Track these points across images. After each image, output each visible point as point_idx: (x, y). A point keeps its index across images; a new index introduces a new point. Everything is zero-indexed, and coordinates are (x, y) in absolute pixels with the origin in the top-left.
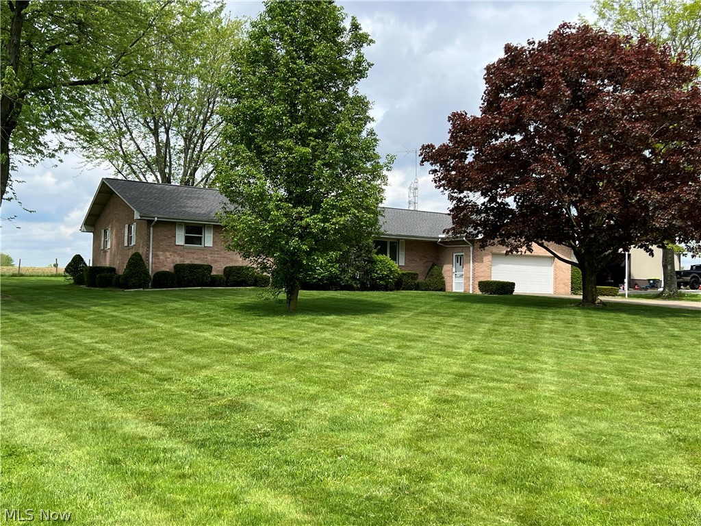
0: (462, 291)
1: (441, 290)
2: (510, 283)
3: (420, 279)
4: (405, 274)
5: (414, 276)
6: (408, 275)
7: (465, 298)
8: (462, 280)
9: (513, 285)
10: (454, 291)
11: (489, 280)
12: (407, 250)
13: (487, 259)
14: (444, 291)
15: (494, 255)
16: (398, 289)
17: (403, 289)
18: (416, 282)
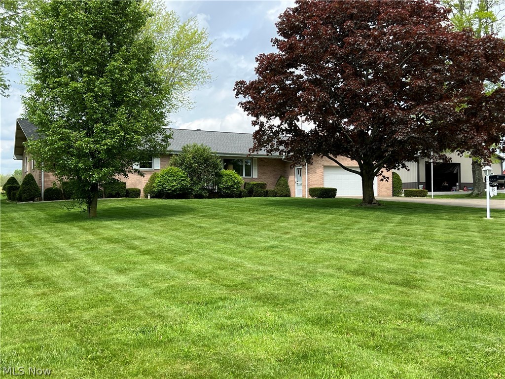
0: (301, 196)
1: (286, 196)
2: (332, 189)
3: (270, 187)
4: (255, 185)
5: (263, 186)
6: (258, 185)
7: (301, 204)
8: (301, 188)
9: (335, 190)
10: (296, 196)
11: (322, 187)
12: (259, 166)
13: (320, 170)
14: (290, 196)
15: (325, 167)
16: (251, 196)
17: (254, 196)
18: (265, 190)
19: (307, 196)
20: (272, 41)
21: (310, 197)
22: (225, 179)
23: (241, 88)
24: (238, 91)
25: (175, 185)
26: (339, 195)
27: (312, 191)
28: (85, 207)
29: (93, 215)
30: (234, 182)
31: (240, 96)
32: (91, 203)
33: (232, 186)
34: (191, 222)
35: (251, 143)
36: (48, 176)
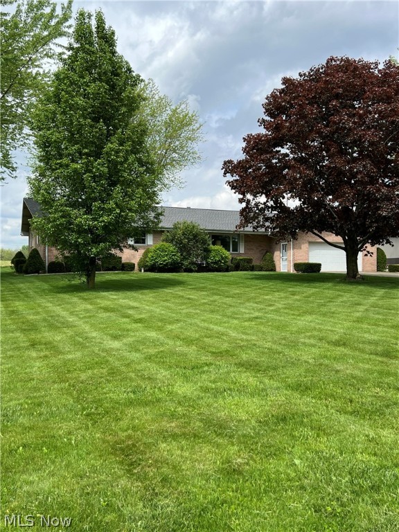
0: (286, 271)
1: (272, 270)
2: (316, 264)
3: (255, 263)
4: (241, 260)
5: (249, 261)
6: (244, 260)
7: (286, 278)
8: (286, 263)
9: (320, 265)
10: (282, 271)
11: (306, 262)
12: (245, 242)
13: (305, 246)
14: (275, 271)
15: (310, 243)
16: (237, 270)
17: (241, 270)
18: (251, 265)
19: (292, 271)
20: (258, 121)
21: (295, 272)
22: (213, 254)
23: (229, 167)
24: (226, 170)
25: (166, 260)
26: (323, 270)
27: (297, 266)
28: (84, 279)
29: (92, 286)
30: (222, 257)
31: (227, 174)
32: (90, 276)
33: (219, 261)
34: (181, 293)
35: (238, 220)
36: (51, 250)
